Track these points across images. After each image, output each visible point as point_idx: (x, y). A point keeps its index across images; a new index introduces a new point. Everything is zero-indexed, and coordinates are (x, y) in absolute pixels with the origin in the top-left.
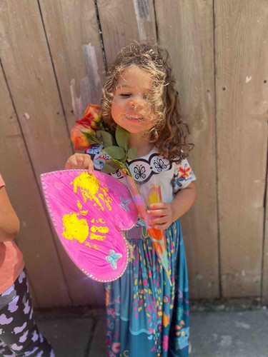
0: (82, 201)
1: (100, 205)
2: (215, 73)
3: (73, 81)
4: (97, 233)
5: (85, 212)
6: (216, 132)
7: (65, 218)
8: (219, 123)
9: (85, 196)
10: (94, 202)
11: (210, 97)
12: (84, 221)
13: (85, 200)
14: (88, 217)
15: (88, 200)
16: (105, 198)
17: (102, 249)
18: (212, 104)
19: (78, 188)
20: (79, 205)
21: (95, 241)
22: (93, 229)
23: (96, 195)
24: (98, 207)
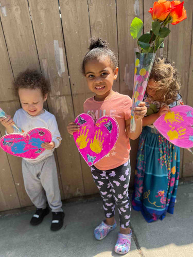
0: (171, 125)
1: (178, 121)
2: (190, 64)
3: (127, 65)
4: (182, 133)
5: (174, 128)
6: (187, 91)
7: (168, 133)
8: (189, 87)
9: (171, 122)
10: (175, 122)
11: (186, 74)
12: (175, 131)
13: (172, 123)
14: (176, 129)
15: (173, 123)
16: (179, 117)
17: (186, 137)
18: (187, 78)
19: (167, 120)
20: (171, 126)
21: (182, 136)
22: (179, 132)
23: (175, 119)
24: (178, 123)
